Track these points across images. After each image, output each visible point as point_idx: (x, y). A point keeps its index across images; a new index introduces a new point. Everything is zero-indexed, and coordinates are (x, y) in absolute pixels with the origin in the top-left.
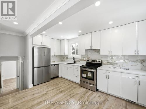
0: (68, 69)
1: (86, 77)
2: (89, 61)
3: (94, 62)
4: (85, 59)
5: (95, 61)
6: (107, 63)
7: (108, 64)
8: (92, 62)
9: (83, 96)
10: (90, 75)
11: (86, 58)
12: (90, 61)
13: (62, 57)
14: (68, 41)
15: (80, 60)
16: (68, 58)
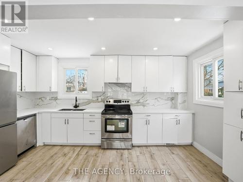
0: (67, 122)
1: (114, 129)
2: (110, 102)
3: (119, 104)
4: (100, 100)
5: (120, 101)
6: (137, 103)
7: (139, 104)
8: (116, 104)
9: (122, 163)
10: (122, 125)
11: (103, 97)
12: (112, 103)
13: (38, 98)
14: (58, 62)
15: (89, 102)
16: (56, 99)
